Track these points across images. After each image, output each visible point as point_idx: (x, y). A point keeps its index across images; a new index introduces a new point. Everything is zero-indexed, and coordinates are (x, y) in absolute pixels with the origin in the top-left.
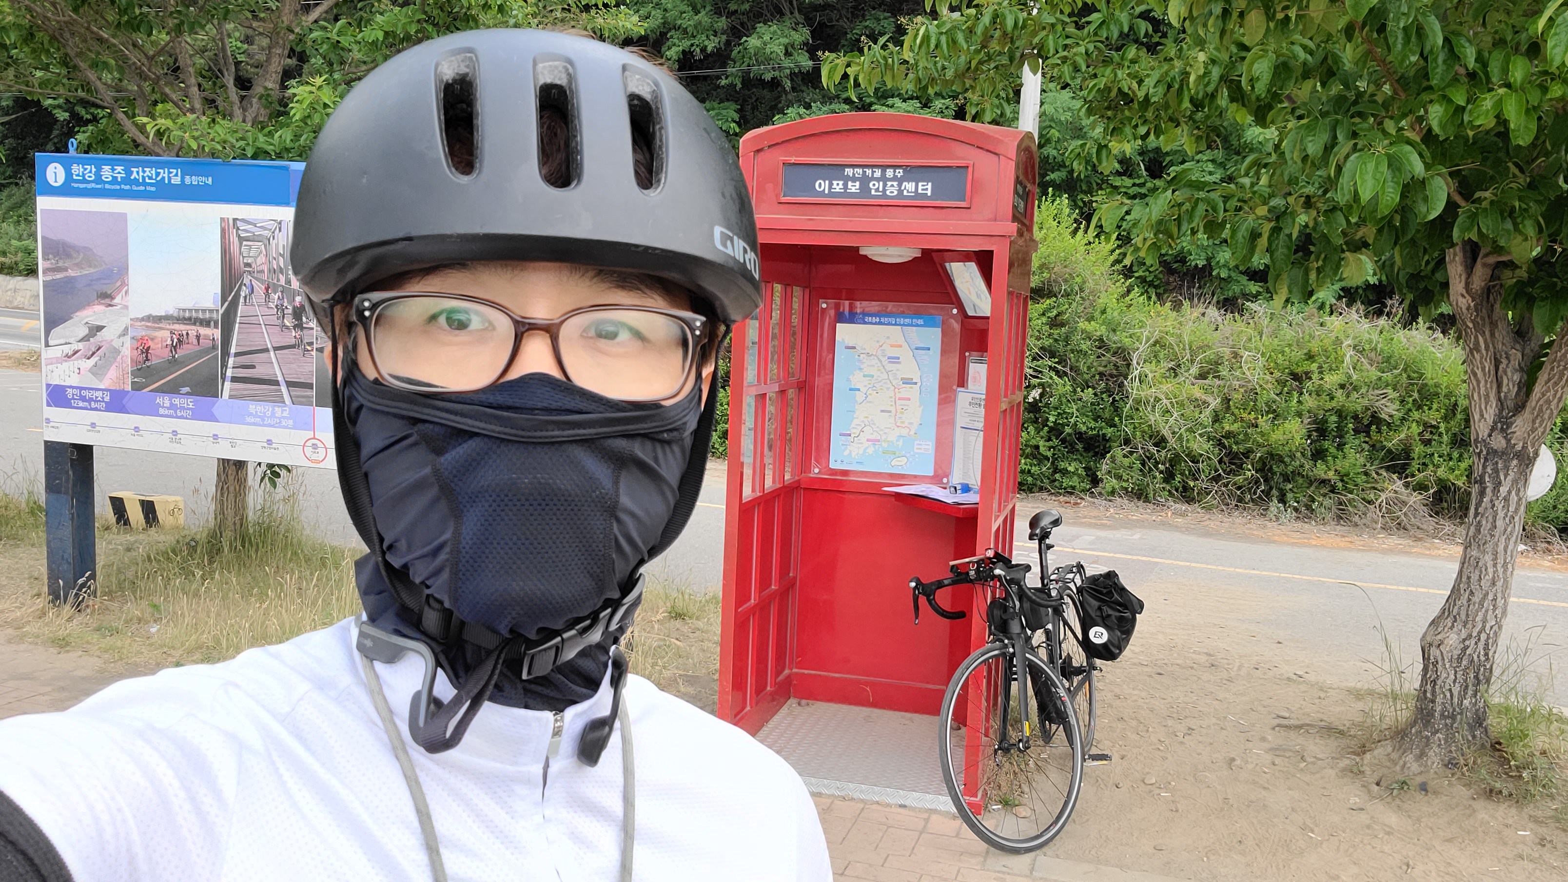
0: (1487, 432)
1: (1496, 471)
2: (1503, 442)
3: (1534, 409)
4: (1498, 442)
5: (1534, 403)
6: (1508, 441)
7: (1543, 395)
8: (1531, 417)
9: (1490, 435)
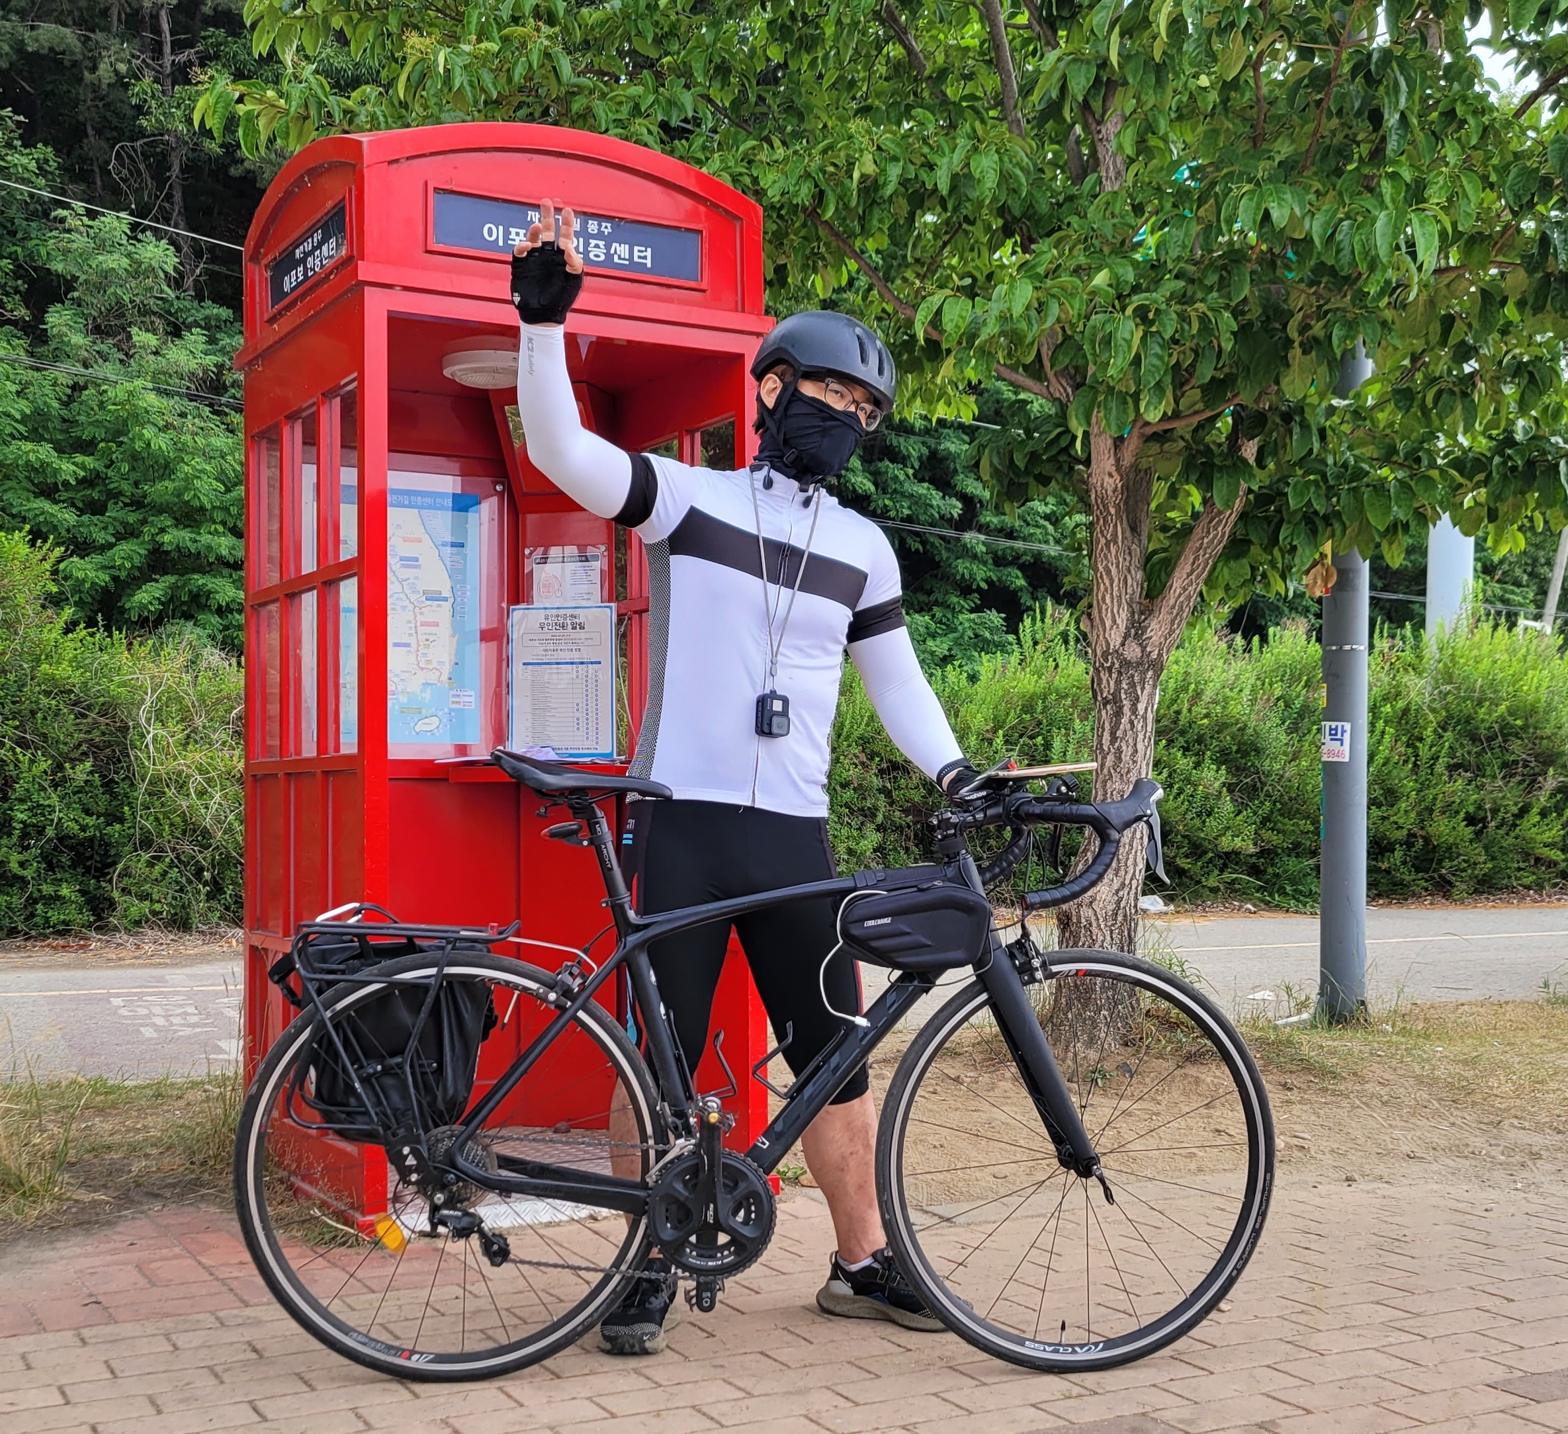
0: (1119, 640)
1: (1133, 685)
2: (1138, 650)
3: (1173, 607)
4: (1132, 652)
5: (1172, 601)
6: (1144, 649)
7: (1185, 589)
8: (1170, 618)
9: (1123, 644)
